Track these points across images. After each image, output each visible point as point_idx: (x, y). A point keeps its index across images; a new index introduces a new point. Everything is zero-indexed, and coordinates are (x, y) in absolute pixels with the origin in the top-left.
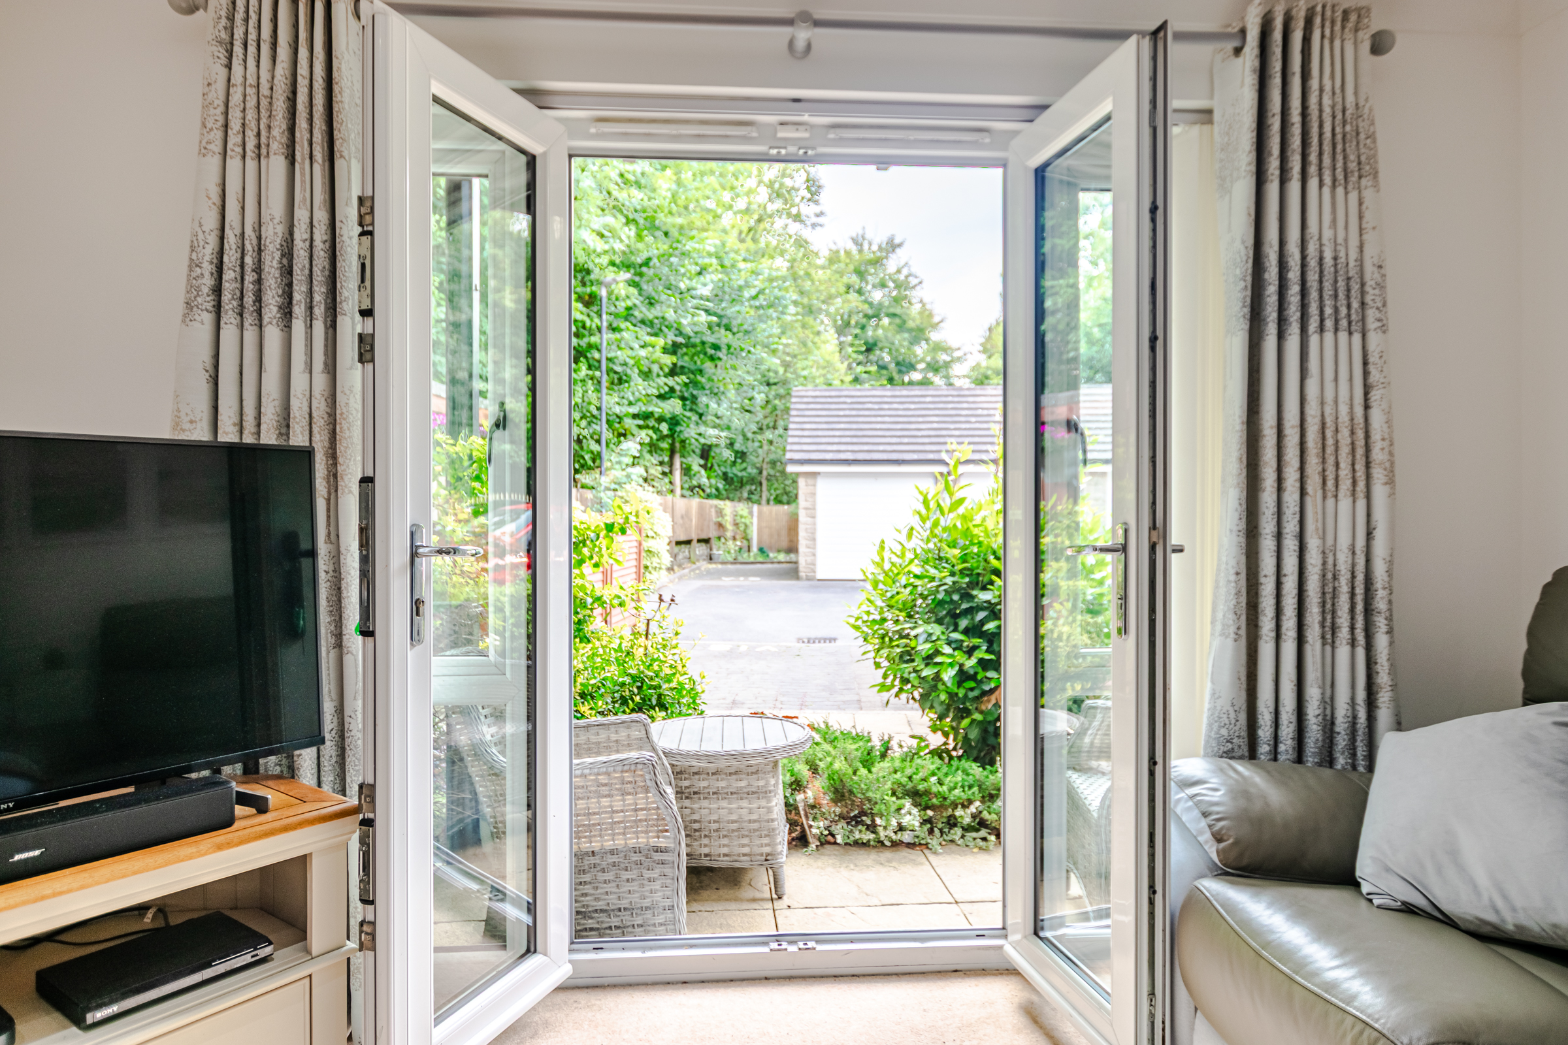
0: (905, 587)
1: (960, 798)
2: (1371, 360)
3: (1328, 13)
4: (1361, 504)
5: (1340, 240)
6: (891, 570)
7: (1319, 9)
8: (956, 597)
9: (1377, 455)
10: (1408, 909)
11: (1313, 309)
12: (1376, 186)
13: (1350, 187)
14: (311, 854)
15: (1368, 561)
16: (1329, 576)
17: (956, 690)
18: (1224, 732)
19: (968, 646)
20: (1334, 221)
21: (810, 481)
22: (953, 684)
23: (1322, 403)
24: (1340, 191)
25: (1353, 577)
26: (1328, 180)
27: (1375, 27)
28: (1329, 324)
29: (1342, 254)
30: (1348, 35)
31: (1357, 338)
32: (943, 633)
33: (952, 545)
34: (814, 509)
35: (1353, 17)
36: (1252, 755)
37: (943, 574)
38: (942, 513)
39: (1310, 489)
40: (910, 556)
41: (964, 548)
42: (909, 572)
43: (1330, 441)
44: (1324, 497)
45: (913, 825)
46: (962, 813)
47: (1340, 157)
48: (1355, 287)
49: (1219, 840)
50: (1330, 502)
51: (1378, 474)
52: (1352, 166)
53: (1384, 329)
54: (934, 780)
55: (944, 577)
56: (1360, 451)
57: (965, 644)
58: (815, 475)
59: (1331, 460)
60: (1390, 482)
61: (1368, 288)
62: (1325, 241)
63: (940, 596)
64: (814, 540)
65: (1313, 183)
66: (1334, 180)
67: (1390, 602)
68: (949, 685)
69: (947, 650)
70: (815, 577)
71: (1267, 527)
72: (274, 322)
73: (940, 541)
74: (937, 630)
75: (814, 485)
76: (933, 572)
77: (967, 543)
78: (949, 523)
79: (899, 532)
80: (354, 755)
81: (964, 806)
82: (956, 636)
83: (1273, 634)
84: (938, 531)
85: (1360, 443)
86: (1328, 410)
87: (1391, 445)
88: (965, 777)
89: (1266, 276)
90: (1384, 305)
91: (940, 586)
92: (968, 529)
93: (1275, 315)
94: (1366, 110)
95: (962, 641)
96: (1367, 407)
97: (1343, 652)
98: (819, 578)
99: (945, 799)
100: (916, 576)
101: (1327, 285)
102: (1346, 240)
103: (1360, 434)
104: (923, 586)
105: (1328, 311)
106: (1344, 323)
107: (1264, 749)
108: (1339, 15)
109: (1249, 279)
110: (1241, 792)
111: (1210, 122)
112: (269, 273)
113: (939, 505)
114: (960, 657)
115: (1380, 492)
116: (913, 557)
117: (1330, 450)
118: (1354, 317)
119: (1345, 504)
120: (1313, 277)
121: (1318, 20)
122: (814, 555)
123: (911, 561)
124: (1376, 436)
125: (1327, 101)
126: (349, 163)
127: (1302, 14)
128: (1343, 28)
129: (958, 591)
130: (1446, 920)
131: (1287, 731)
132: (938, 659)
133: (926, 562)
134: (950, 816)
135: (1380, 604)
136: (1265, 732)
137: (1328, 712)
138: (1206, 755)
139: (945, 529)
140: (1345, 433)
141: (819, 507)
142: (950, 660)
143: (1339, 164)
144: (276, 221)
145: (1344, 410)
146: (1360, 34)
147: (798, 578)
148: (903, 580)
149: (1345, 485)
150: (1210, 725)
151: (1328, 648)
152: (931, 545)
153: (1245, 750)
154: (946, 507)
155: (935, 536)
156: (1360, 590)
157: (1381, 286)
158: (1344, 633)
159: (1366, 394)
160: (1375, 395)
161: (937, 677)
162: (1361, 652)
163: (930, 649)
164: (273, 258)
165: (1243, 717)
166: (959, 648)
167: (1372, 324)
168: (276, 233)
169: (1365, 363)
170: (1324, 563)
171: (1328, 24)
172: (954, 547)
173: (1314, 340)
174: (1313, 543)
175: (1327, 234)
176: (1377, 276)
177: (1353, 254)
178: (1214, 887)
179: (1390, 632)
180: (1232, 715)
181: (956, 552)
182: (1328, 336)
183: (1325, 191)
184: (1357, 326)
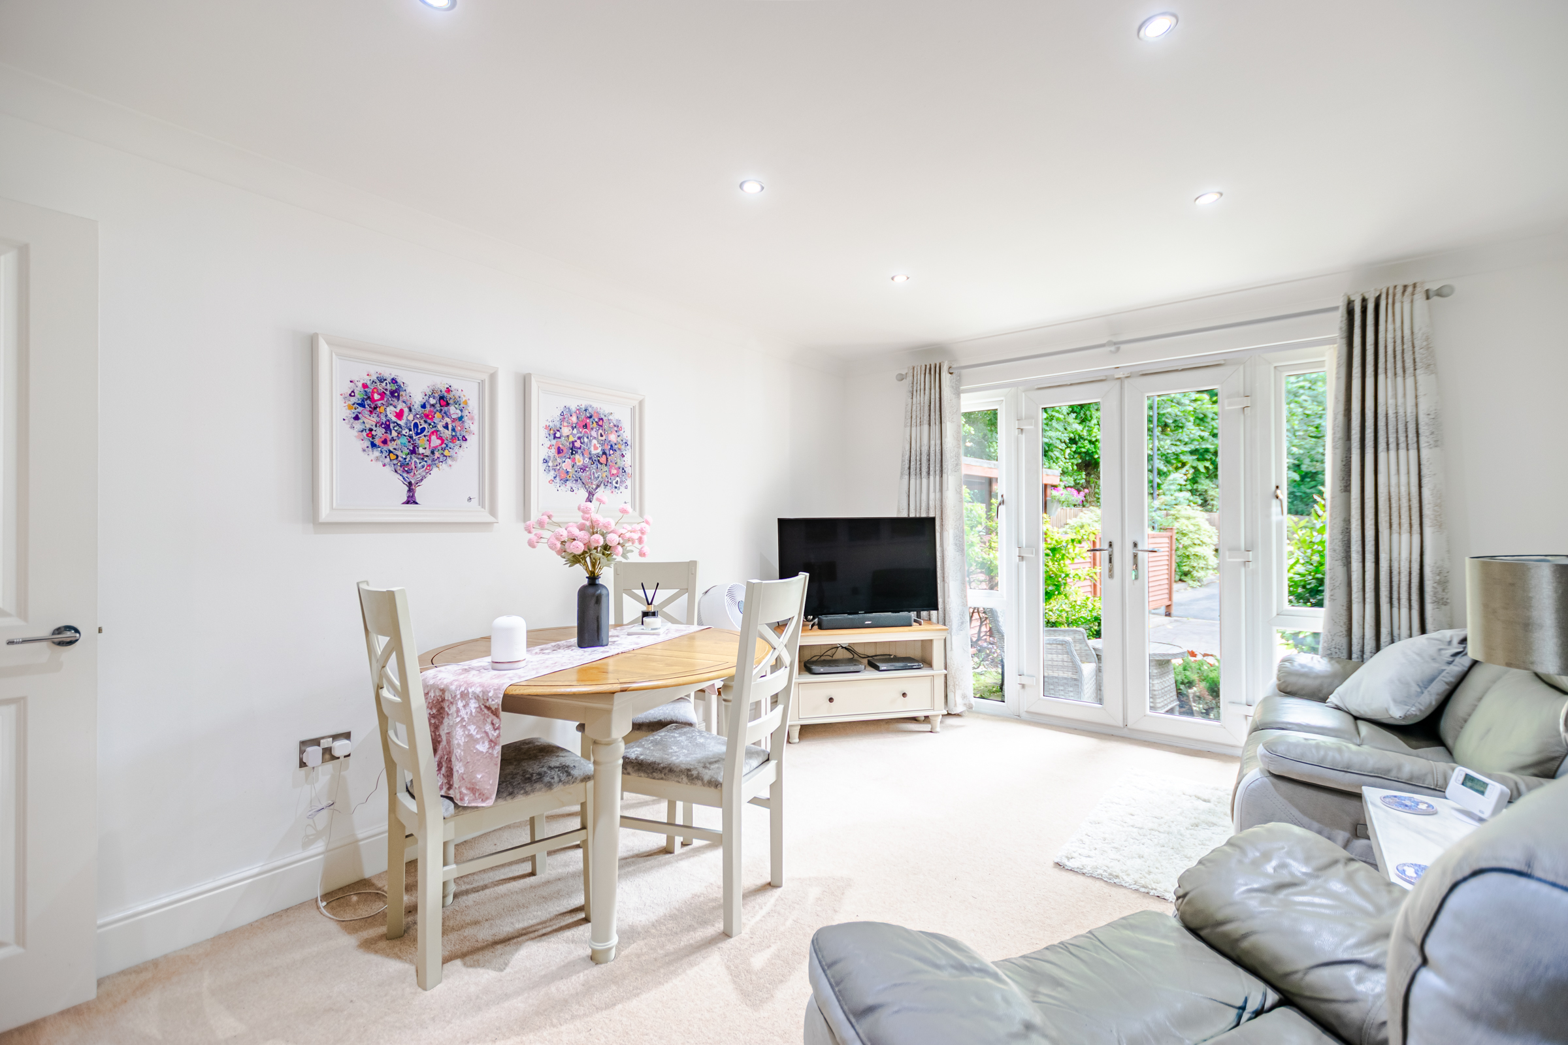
2: (1422, 461)
3: (1391, 293)
4: (1417, 537)
5: (1399, 404)
7: (1384, 292)
9: (1427, 512)
10: (1337, 707)
11: (1382, 440)
13: (1407, 376)
14: (933, 640)
15: (1421, 566)
16: (1395, 573)
18: (1326, 645)
20: (1396, 395)
23: (1389, 486)
24: (1400, 379)
25: (1411, 573)
28: (1393, 446)
29: (1402, 411)
30: (1404, 300)
31: (1413, 453)
35: (1408, 290)
36: (1350, 656)
39: (1381, 529)
43: (1394, 505)
44: (1393, 533)
47: (1400, 362)
48: (1412, 427)
51: (1427, 521)
52: (1409, 366)
53: (1437, 444)
56: (1416, 512)
59: (1395, 515)
60: (1439, 525)
61: (1419, 425)
62: (1389, 405)
65: (1381, 377)
66: (1395, 374)
72: (925, 477)
85: (1416, 506)
86: (1393, 490)
89: (1353, 424)
96: (1420, 489)
97: (1405, 611)
102: (1405, 404)
105: (1392, 440)
106: (1403, 445)
107: (1355, 656)
108: (1398, 292)
112: (924, 462)
115: (1429, 529)
117: (1394, 510)
118: (1410, 441)
119: (1405, 537)
120: (1381, 424)
121: (1385, 297)
124: (1425, 502)
125: (1390, 335)
128: (1401, 298)
130: (1348, 711)
135: (1429, 588)
140: (1406, 500)
143: (1399, 364)
145: (1403, 489)
146: (1415, 295)
149: (1405, 526)
151: (1395, 610)
156: (1415, 581)
158: (1404, 602)
159: (1421, 480)
160: (1427, 481)
165: (1340, 640)
167: (1425, 444)
169: (1419, 464)
171: (1390, 297)
173: (1382, 455)
174: (1384, 556)
175: (1391, 401)
176: (1426, 419)
177: (1411, 410)
180: (1330, 637)
182: (1393, 453)
183: (1389, 381)
184: (1413, 446)
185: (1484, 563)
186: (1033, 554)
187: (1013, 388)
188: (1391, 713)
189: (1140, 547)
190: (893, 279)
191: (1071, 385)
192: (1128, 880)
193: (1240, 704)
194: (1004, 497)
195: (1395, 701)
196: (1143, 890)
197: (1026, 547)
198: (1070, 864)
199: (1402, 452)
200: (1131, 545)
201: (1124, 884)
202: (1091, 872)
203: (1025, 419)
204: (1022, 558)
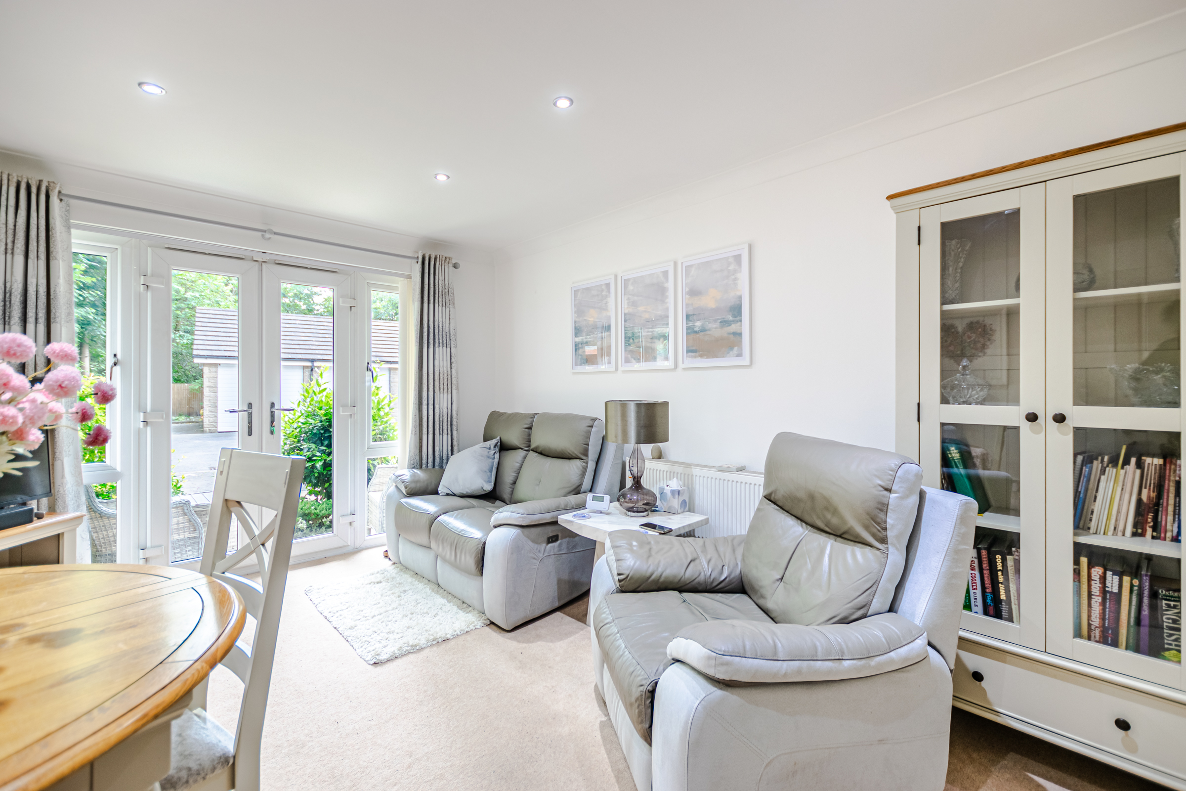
0: (296, 429)
1: (325, 514)
2: (452, 355)
3: (441, 258)
4: (450, 395)
5: (444, 322)
6: (289, 421)
7: (438, 256)
8: (322, 432)
9: (454, 382)
10: (448, 495)
11: (437, 340)
12: (454, 307)
13: (447, 307)
14: (63, 533)
15: (451, 411)
16: (441, 415)
17: (322, 471)
18: (412, 462)
19: (328, 452)
20: (442, 316)
21: (213, 369)
22: (321, 468)
23: (439, 367)
24: (444, 308)
25: (448, 415)
26: (440, 305)
27: (454, 262)
28: (441, 345)
29: (444, 326)
30: (446, 265)
31: (449, 349)
32: (316, 447)
33: (321, 409)
34: (216, 387)
35: (448, 260)
36: (421, 467)
37: (316, 422)
38: (315, 394)
39: (436, 391)
40: (298, 414)
41: (326, 410)
42: (298, 422)
43: (441, 378)
44: (440, 394)
45: (303, 527)
46: (326, 520)
47: (444, 299)
48: (448, 335)
49: (406, 488)
50: (442, 395)
51: (454, 386)
52: (447, 301)
53: (456, 347)
54: (313, 508)
55: (317, 423)
56: (449, 381)
57: (327, 451)
58: (216, 365)
59: (442, 383)
60: (457, 389)
61: (451, 335)
62: (440, 321)
63: (315, 431)
64: (216, 407)
65: (437, 305)
66: (442, 305)
67: (457, 422)
68: (319, 469)
69: (318, 454)
70: (217, 430)
71: (425, 402)
72: (17, 324)
73: (315, 407)
74: (313, 446)
75: (216, 372)
76: (311, 421)
77: (328, 408)
78: (319, 399)
79: (294, 403)
80: (62, 501)
81: (326, 517)
82: (322, 448)
83: (426, 433)
84: (313, 402)
85: (449, 378)
86: (441, 369)
87: (457, 379)
88: (327, 505)
89: (424, 330)
90: (456, 340)
91: (314, 427)
92: (328, 402)
93: (426, 342)
94: (451, 286)
95: (326, 450)
96: (451, 368)
97: (445, 436)
98: (219, 431)
99: (318, 515)
100: (302, 423)
101: (441, 334)
102: (446, 322)
103: (449, 376)
104: (306, 428)
105: (441, 341)
106: (445, 345)
107: (424, 466)
108: (444, 259)
109: (419, 331)
110: (414, 475)
111: (411, 279)
112: (15, 304)
113: (314, 391)
114: (324, 456)
115: (454, 392)
116: (300, 414)
117: (441, 380)
118: (447, 343)
119: (445, 395)
120: (437, 331)
121: (438, 260)
122: (216, 416)
123: (300, 417)
124: (453, 376)
125: (440, 283)
126: (59, 261)
127: (434, 257)
128: (445, 262)
129: (322, 429)
130: (455, 495)
131: (431, 460)
132: (314, 458)
133: (308, 416)
134: (320, 523)
135: (454, 423)
136: (424, 461)
137: (441, 454)
138: (408, 468)
139: (317, 402)
140: (445, 375)
141: (219, 386)
142: (320, 458)
143: (444, 300)
144: (18, 282)
145: (445, 369)
146: (449, 264)
147: (203, 432)
148: (295, 425)
149: (446, 390)
150: (408, 460)
151: (441, 436)
152: (310, 409)
153: (419, 466)
154: (317, 392)
155: (312, 405)
156: (449, 419)
157: (455, 335)
158: (445, 431)
159: (451, 365)
160: (453, 365)
161: (313, 467)
162: (449, 436)
163: (310, 454)
164: (17, 298)
165: (418, 458)
166: (324, 453)
167: (452, 346)
168: (18, 287)
169: (451, 356)
170: (440, 412)
171: (441, 261)
172: (321, 410)
173: (437, 349)
174: (437, 406)
175: (440, 320)
176: (454, 332)
177: (448, 326)
178: (404, 500)
179: (457, 430)
180: (414, 457)
181: (323, 412)
182: (441, 348)
183: (440, 307)
184: (448, 346)
185: (637, 404)
186: (163, 418)
187: (134, 239)
188: (485, 489)
189: (276, 407)
190: (140, 84)
191: (209, 254)
192: (423, 642)
193: (348, 515)
194: (119, 356)
195: (485, 481)
196: (434, 643)
197: (152, 410)
198: (384, 657)
199: (445, 348)
200: (269, 406)
201: (423, 647)
202: (400, 653)
203: (152, 275)
204: (146, 422)
